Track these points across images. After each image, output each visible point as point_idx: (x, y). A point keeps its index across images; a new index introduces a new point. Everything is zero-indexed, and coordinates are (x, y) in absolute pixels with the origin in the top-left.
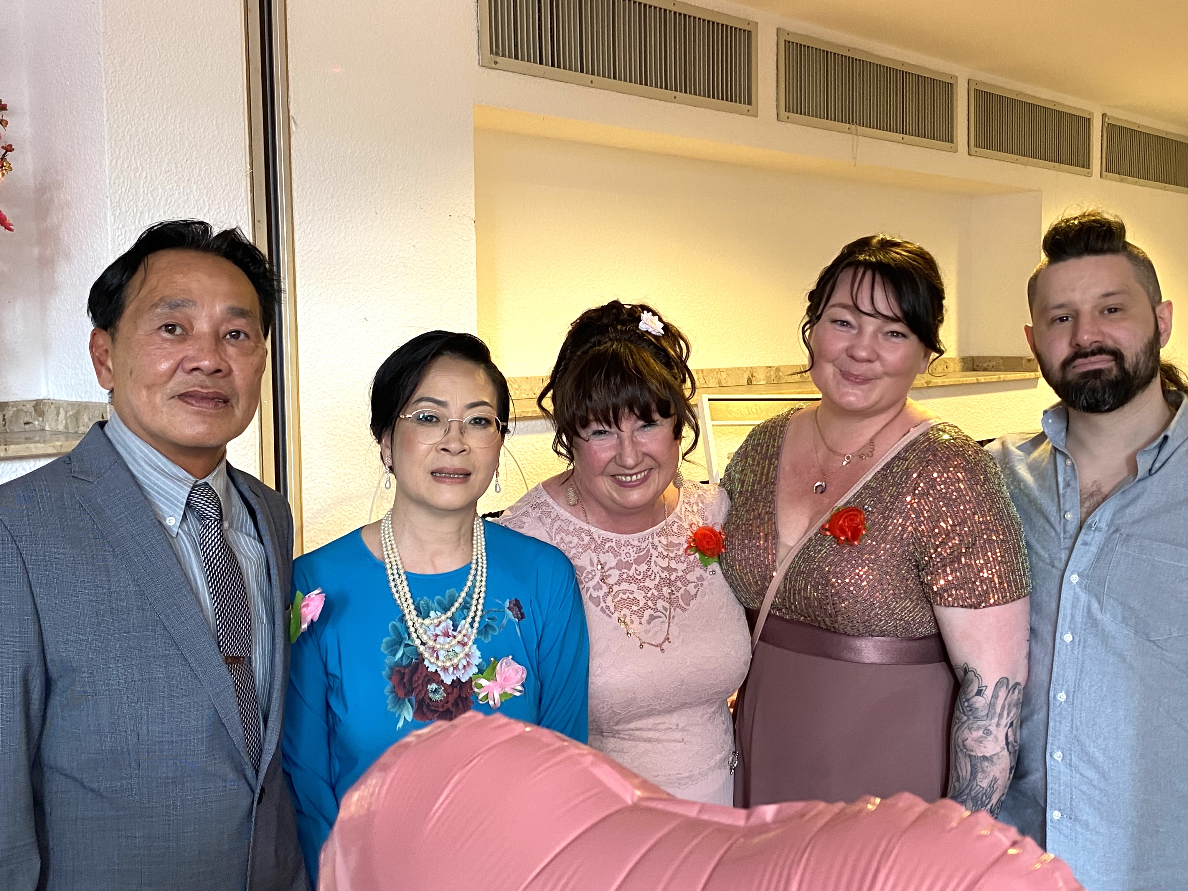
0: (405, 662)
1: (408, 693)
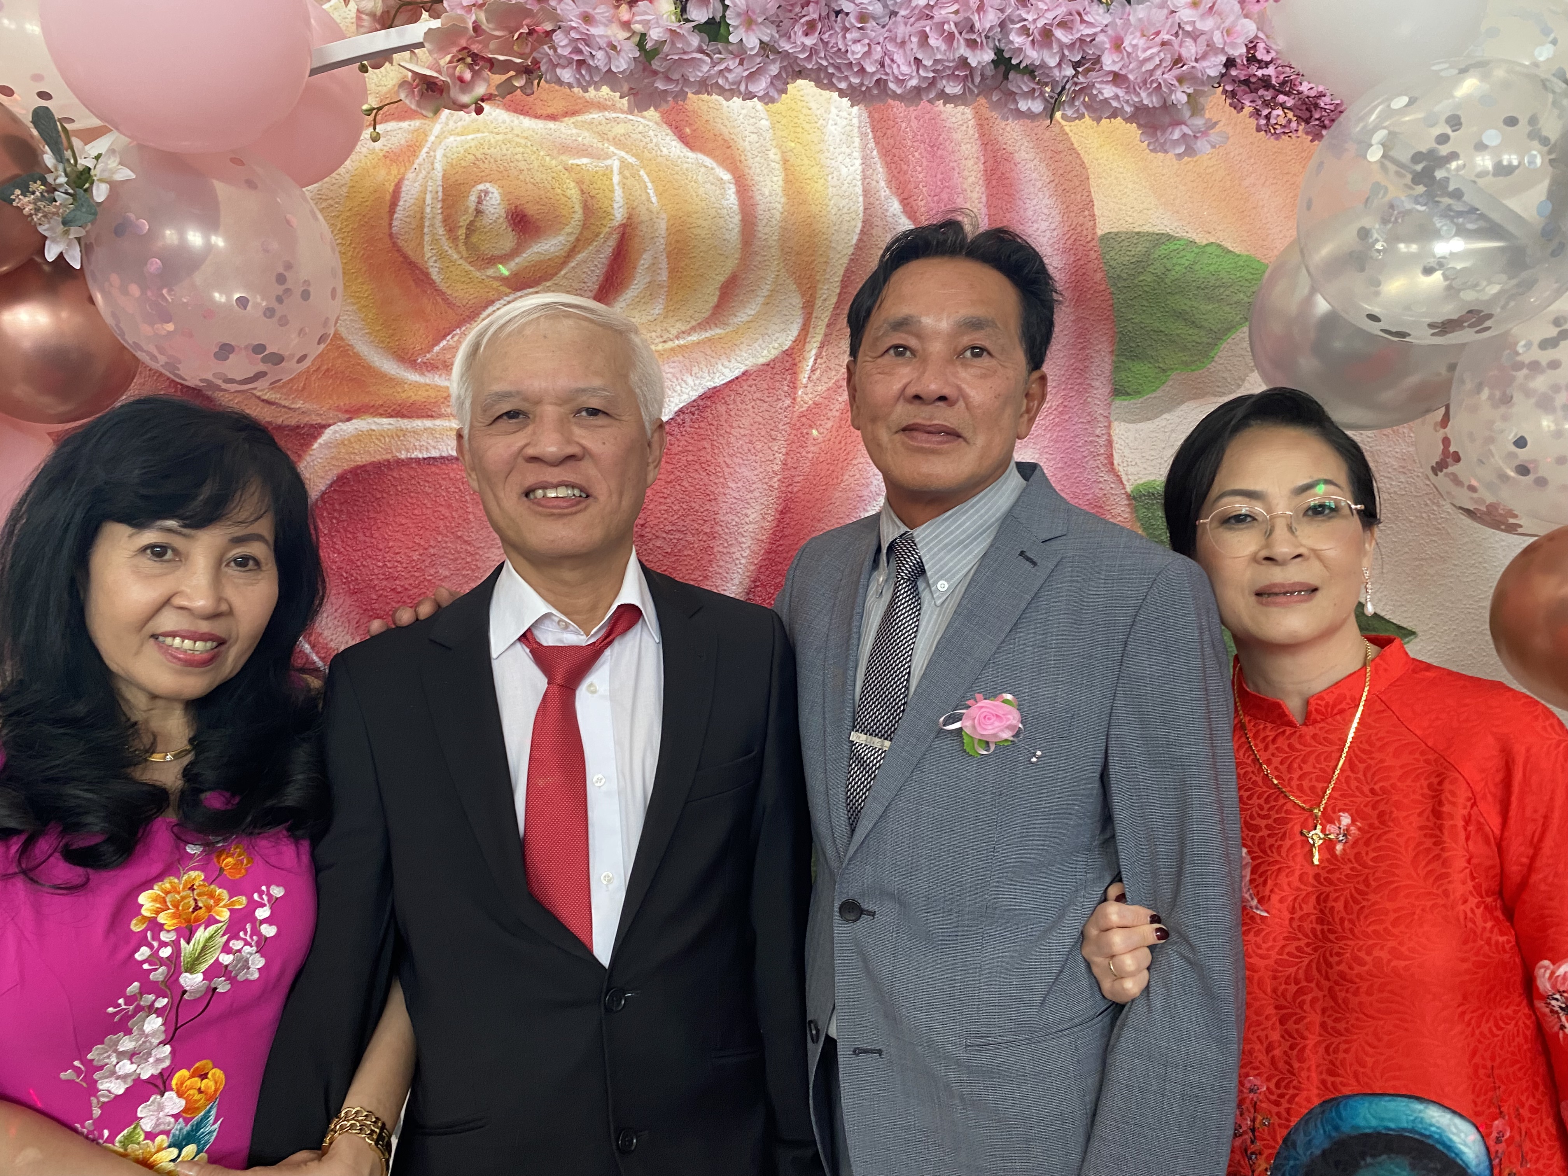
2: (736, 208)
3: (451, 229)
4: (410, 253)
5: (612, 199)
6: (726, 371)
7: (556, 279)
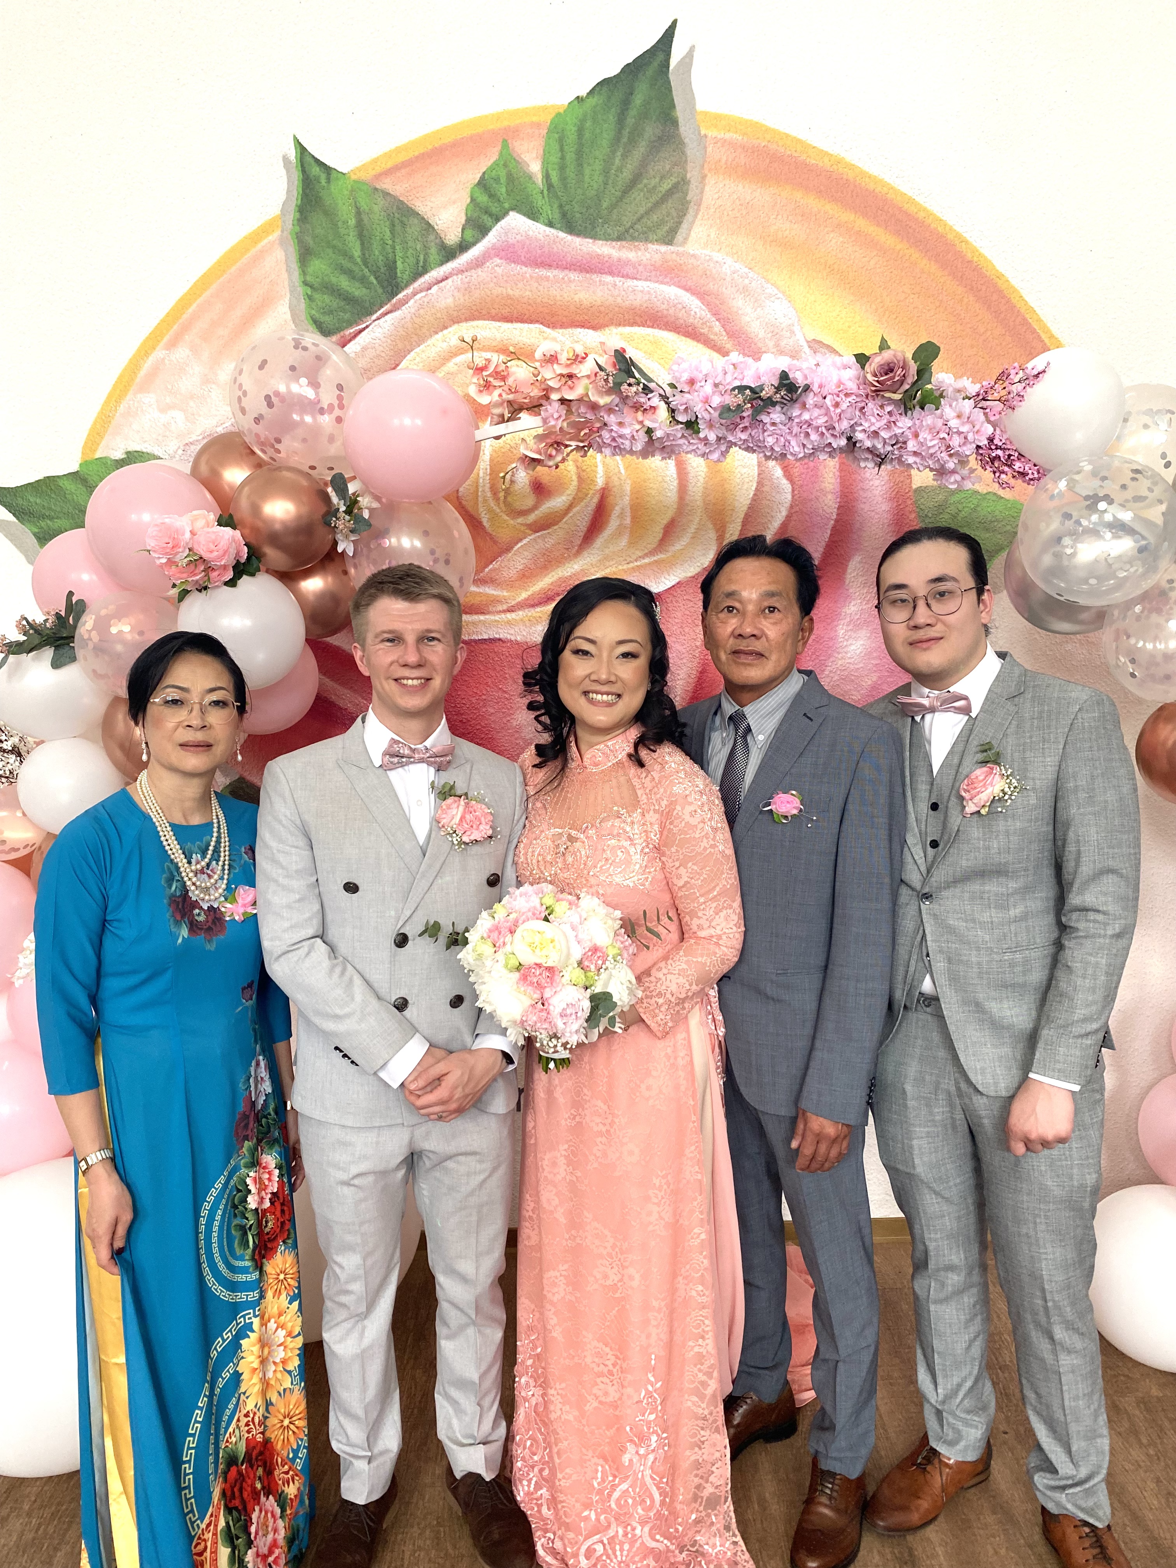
0: (178, 894)
1: (183, 917)
2: (675, 476)
3: (495, 493)
4: (470, 509)
5: (596, 472)
6: (667, 582)
7: (561, 525)
